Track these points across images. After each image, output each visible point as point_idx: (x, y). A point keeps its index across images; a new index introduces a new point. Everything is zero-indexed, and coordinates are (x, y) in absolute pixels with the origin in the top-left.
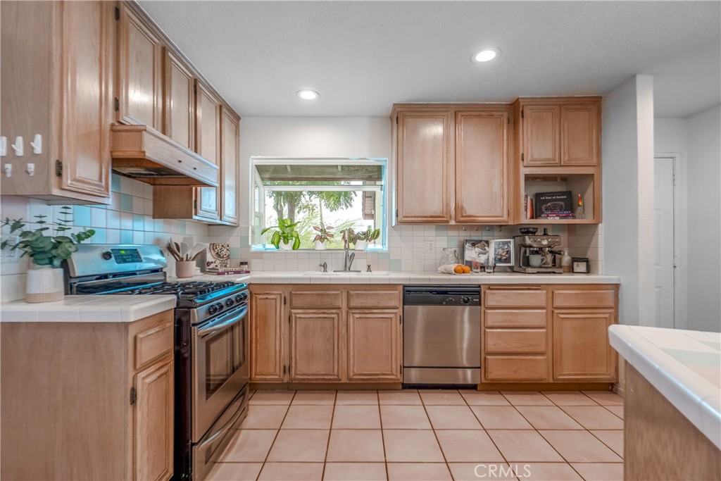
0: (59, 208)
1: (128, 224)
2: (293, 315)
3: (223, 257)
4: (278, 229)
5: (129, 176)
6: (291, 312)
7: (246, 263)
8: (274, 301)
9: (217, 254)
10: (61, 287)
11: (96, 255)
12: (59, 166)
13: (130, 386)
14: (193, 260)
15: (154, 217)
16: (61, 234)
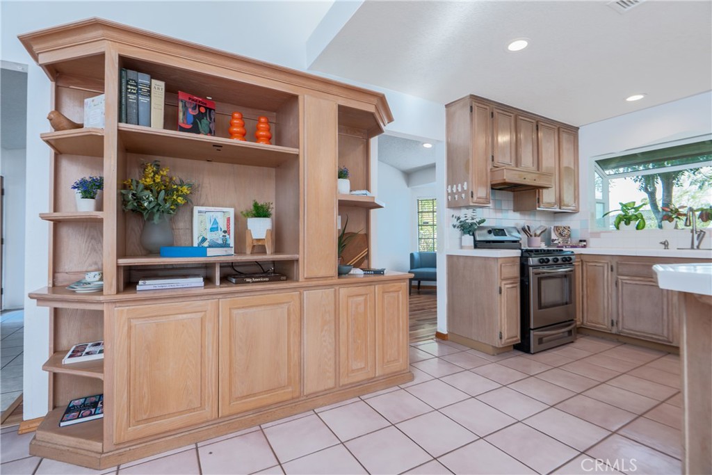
0: (471, 210)
1: (500, 215)
2: (620, 281)
3: (565, 236)
4: (621, 212)
5: (500, 189)
6: (618, 278)
7: (585, 241)
8: (601, 268)
9: (560, 233)
10: (472, 244)
11: (485, 232)
12: (472, 193)
13: (499, 286)
14: (539, 236)
15: (514, 211)
16: (472, 221)
